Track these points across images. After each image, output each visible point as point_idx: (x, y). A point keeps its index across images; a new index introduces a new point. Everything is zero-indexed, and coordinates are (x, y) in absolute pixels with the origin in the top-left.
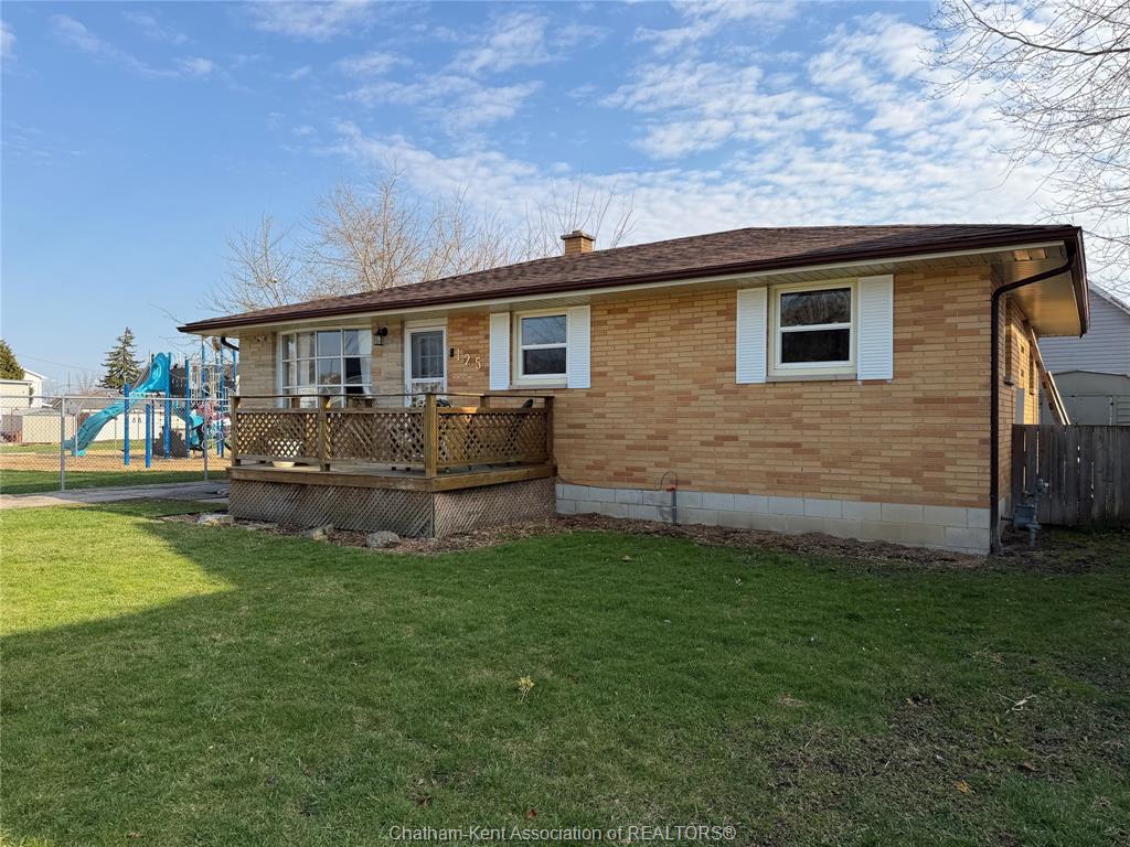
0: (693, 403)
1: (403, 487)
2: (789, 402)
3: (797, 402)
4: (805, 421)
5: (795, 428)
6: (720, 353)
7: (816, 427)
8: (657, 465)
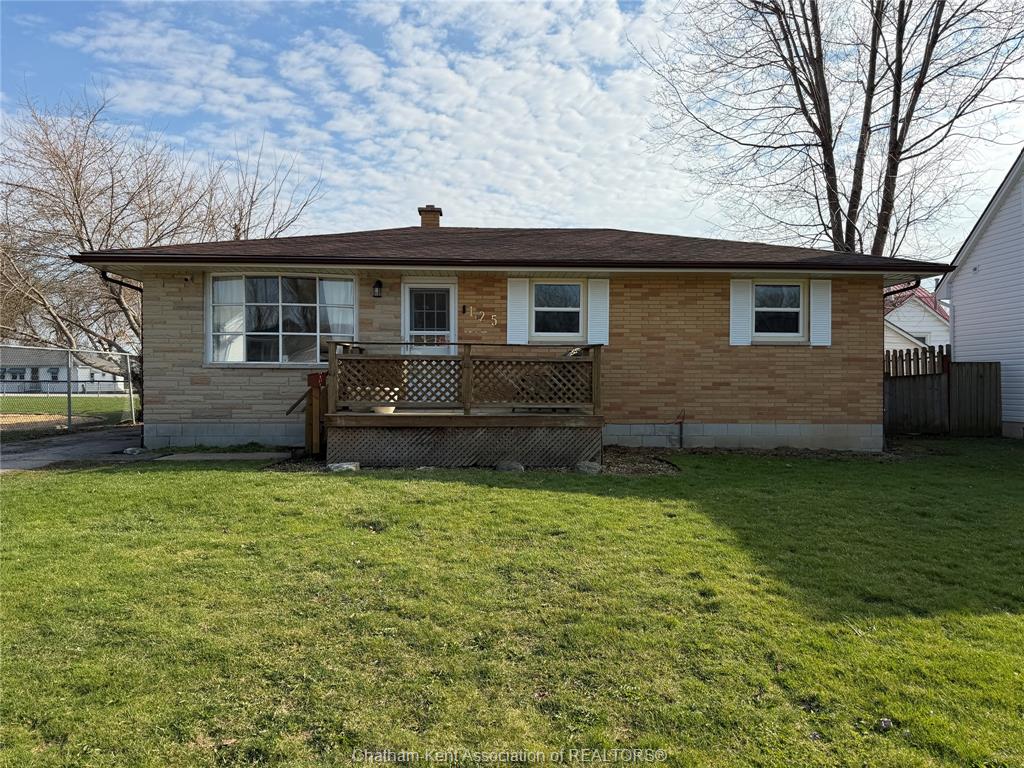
0: (696, 359)
1: (573, 425)
2: (766, 359)
3: (772, 359)
4: (777, 372)
5: (769, 377)
6: (717, 323)
7: (783, 376)
8: (666, 405)
